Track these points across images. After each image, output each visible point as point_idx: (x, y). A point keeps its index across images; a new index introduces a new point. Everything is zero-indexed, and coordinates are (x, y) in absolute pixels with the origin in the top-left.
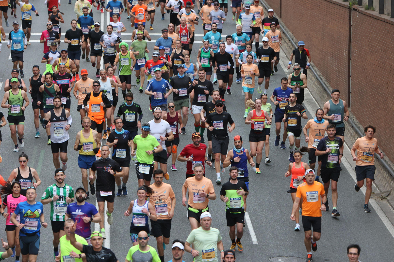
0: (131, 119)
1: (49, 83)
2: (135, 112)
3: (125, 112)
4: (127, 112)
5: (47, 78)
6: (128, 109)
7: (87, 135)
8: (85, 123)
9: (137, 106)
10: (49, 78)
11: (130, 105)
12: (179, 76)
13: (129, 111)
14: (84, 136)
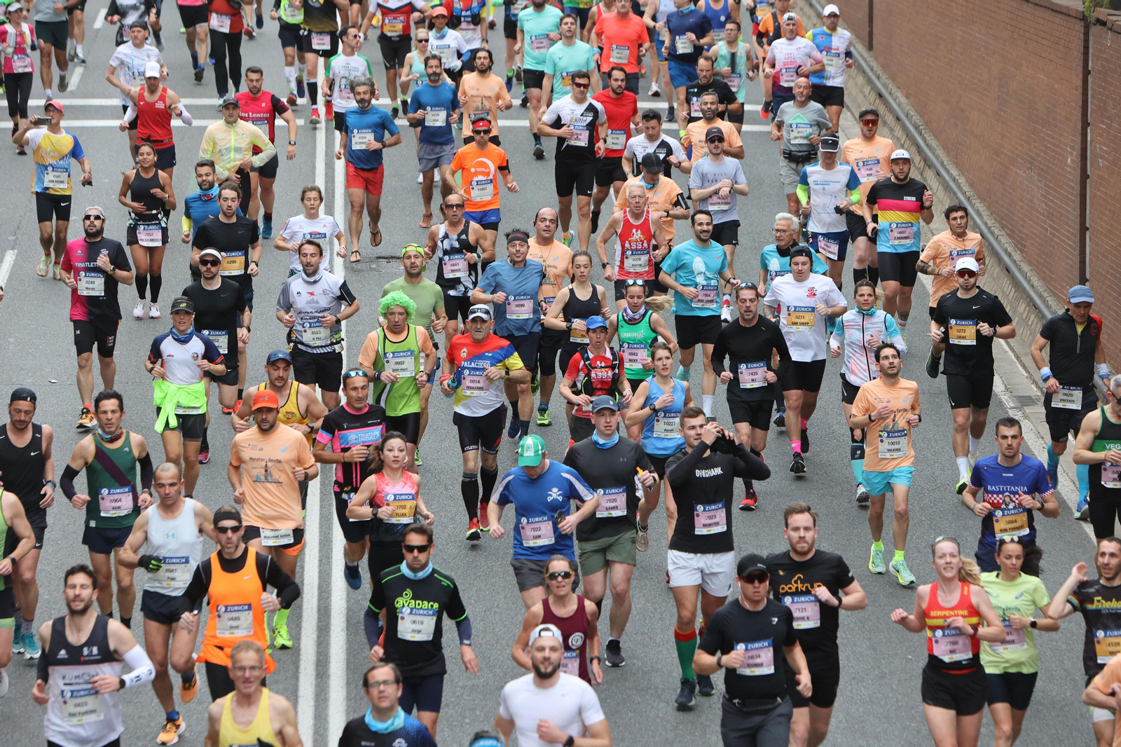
0: (419, 632)
1: (113, 429)
2: (436, 606)
3: (400, 602)
4: (404, 603)
5: (105, 412)
6: (409, 592)
7: (244, 713)
8: (243, 669)
9: (445, 582)
10: (113, 412)
11: (421, 575)
12: (596, 443)
13: (415, 598)
14: (235, 721)
